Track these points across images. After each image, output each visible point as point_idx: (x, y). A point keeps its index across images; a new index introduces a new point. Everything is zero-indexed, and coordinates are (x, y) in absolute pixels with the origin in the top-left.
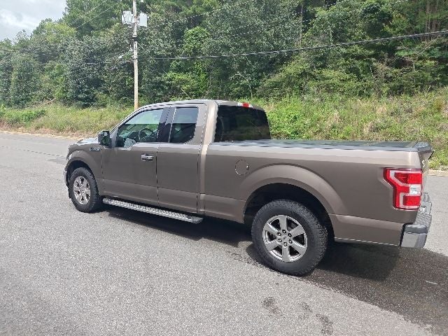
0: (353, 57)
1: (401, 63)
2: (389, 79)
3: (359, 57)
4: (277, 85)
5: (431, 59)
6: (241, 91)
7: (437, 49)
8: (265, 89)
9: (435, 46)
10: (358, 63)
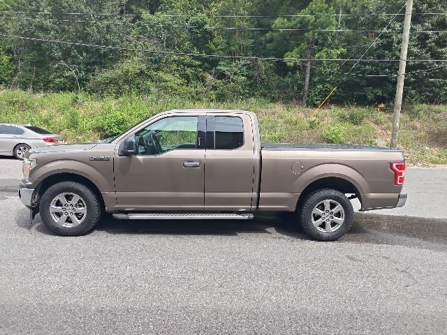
0: (183, 64)
1: (221, 76)
2: (215, 88)
3: (190, 66)
4: (112, 81)
5: (243, 75)
6: (64, 84)
7: (245, 68)
8: (98, 84)
9: (244, 65)
10: (189, 71)
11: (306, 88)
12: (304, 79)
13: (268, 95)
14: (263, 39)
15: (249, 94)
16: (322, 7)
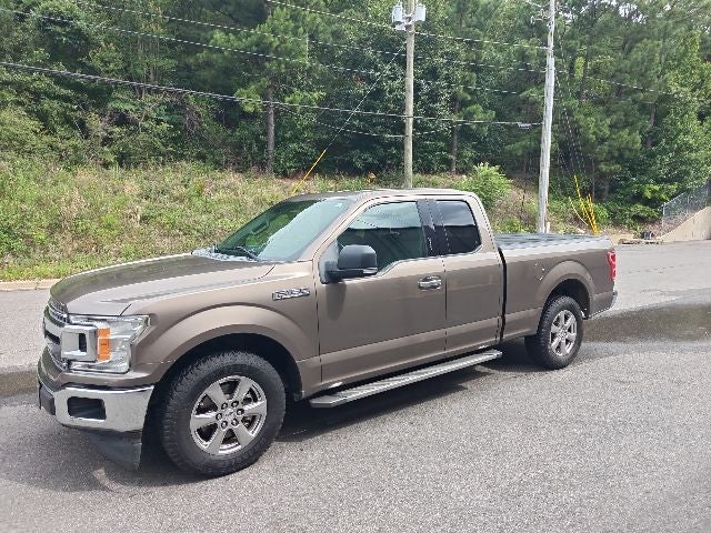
1: (122, 120)
9: (162, 104)
11: (271, 148)
12: (266, 133)
13: (209, 157)
14: (191, 61)
15: (175, 154)
16: (287, 26)
